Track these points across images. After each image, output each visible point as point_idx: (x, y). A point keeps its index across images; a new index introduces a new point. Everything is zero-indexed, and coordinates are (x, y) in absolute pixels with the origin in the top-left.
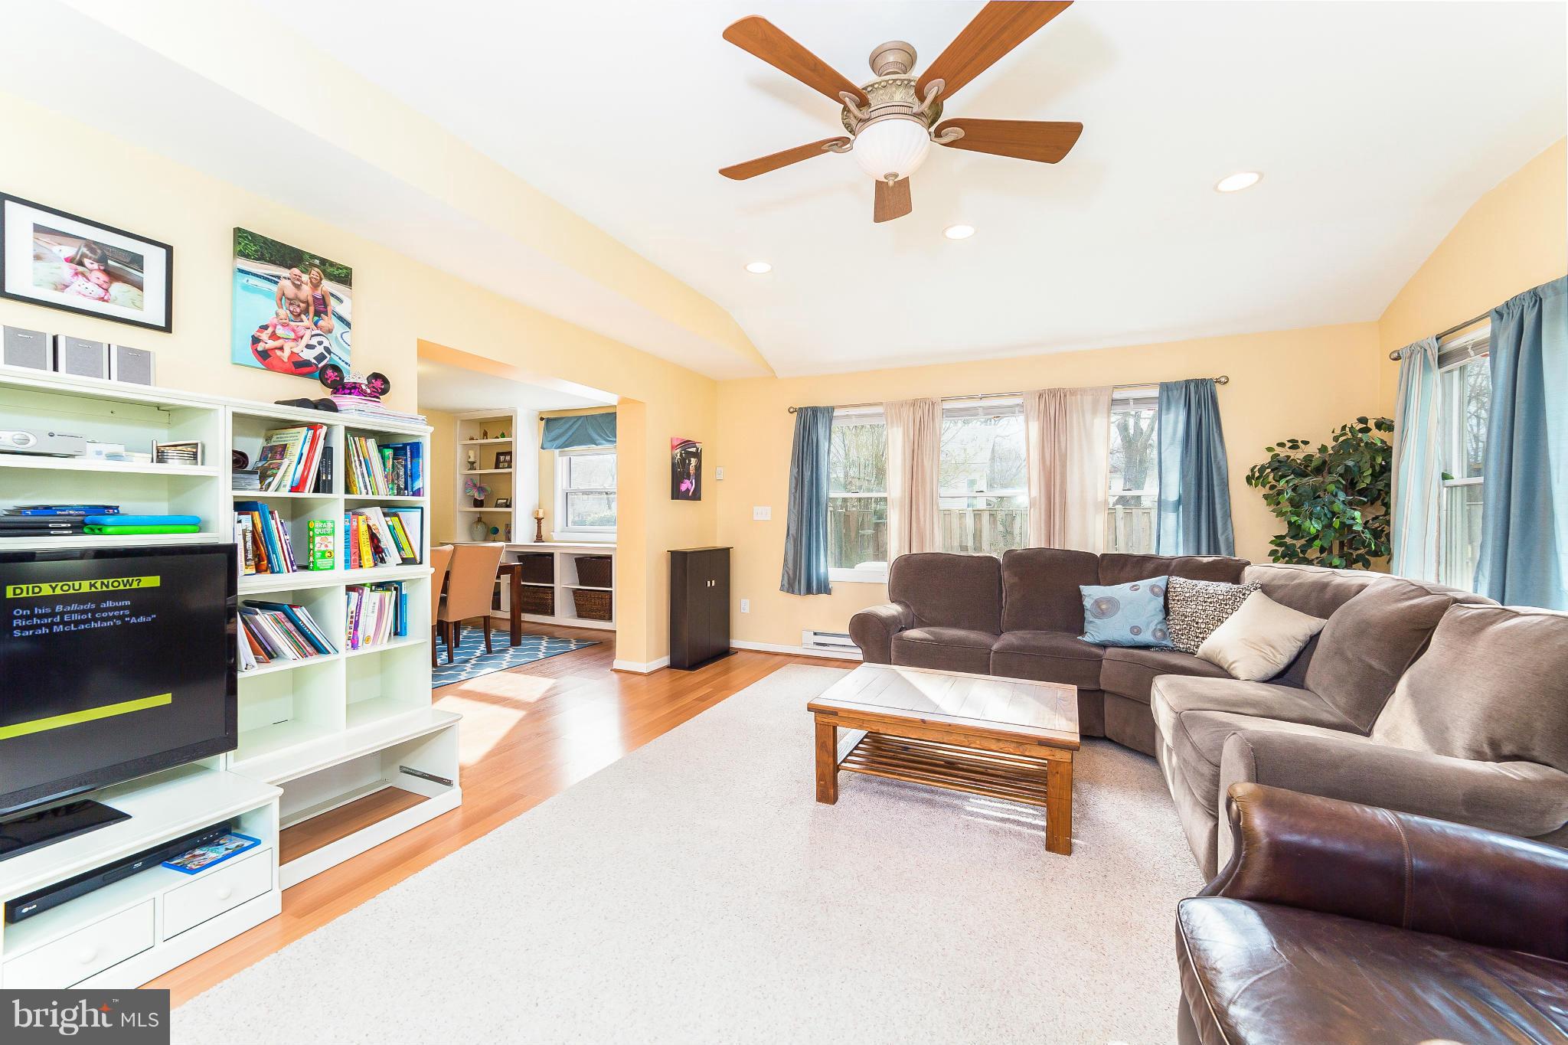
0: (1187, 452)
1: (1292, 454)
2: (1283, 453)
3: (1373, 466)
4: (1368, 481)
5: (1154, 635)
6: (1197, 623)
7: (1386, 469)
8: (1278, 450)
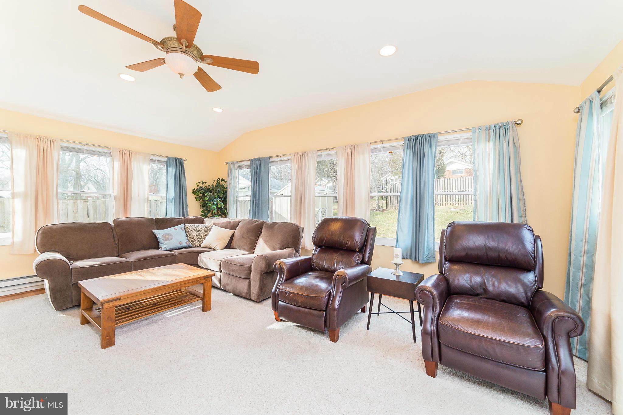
0: (176, 182)
1: (202, 186)
2: (200, 185)
3: (223, 191)
4: (223, 195)
5: (187, 244)
6: (198, 237)
7: (226, 192)
8: (199, 184)
